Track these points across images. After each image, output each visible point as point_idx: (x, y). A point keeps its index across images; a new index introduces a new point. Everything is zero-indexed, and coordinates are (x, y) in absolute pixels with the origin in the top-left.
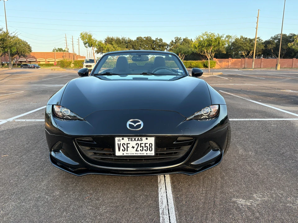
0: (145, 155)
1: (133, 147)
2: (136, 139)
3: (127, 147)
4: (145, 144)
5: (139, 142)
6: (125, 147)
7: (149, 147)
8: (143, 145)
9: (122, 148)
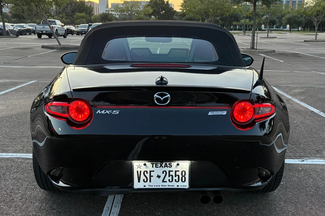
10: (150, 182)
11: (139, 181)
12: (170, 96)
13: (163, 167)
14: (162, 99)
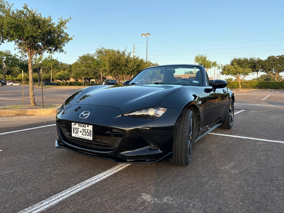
0: (87, 139)
1: (81, 132)
2: (83, 126)
3: (78, 131)
4: (87, 130)
5: (84, 128)
6: (77, 130)
7: (89, 133)
8: (86, 131)
9: (75, 131)
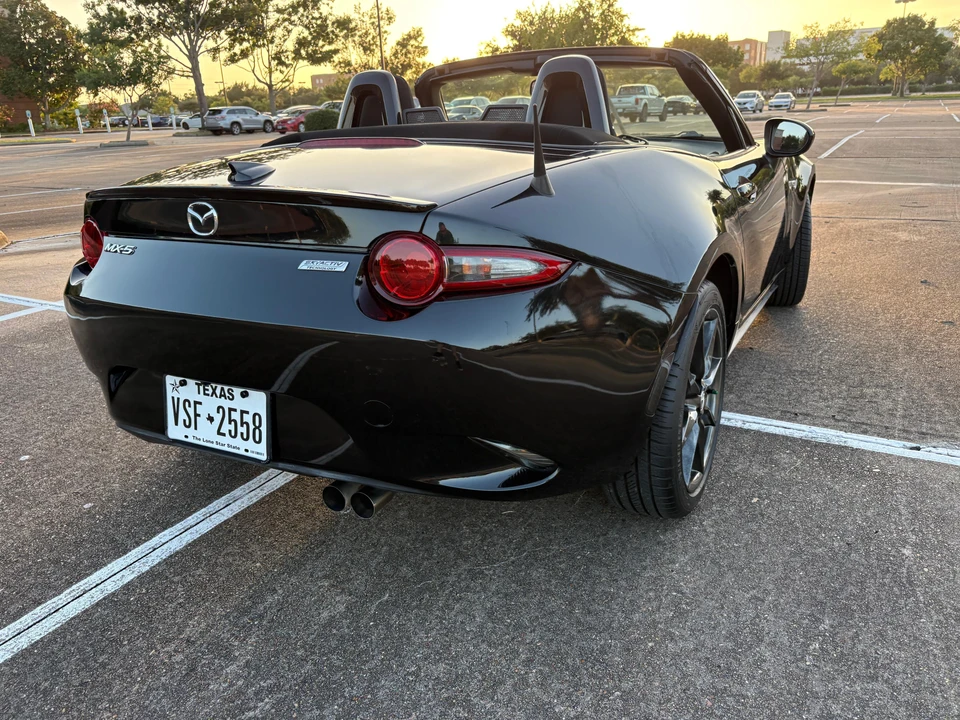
10: (196, 428)
11: (176, 424)
12: (215, 215)
13: (218, 395)
14: (201, 221)
